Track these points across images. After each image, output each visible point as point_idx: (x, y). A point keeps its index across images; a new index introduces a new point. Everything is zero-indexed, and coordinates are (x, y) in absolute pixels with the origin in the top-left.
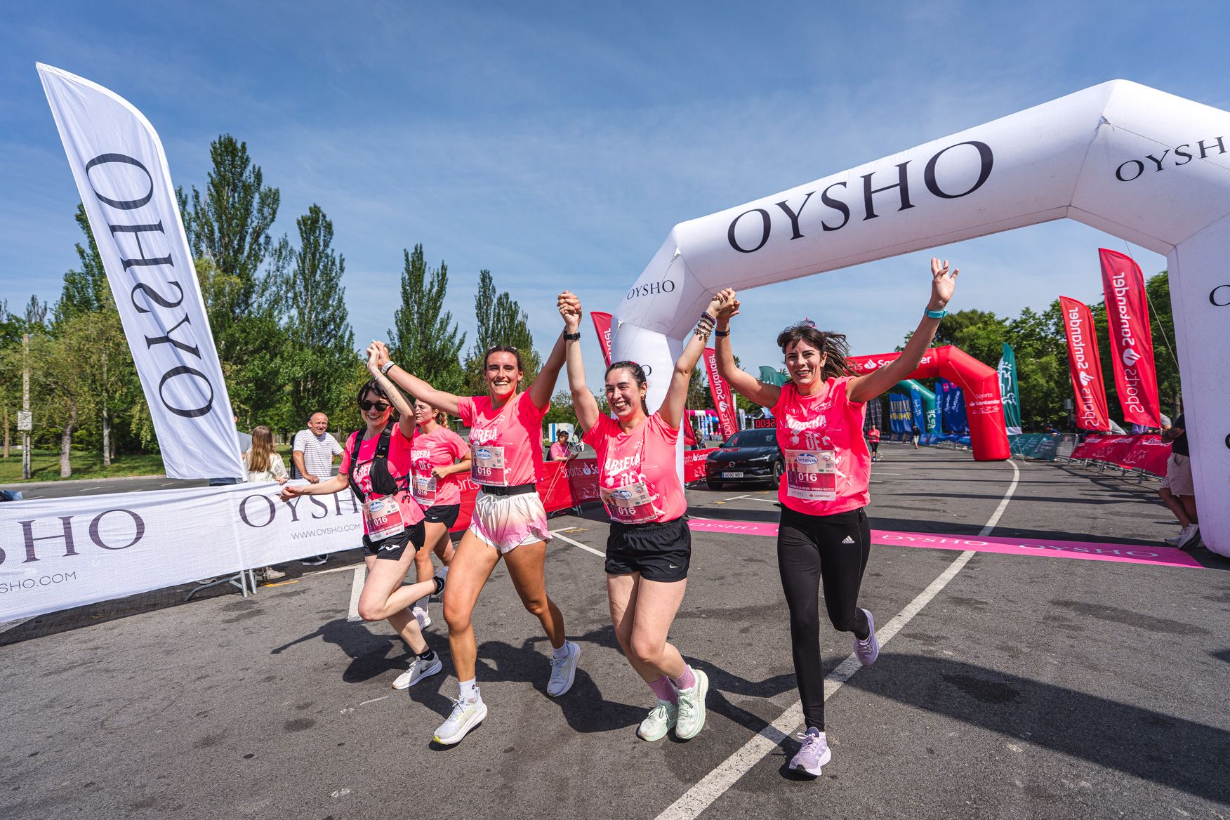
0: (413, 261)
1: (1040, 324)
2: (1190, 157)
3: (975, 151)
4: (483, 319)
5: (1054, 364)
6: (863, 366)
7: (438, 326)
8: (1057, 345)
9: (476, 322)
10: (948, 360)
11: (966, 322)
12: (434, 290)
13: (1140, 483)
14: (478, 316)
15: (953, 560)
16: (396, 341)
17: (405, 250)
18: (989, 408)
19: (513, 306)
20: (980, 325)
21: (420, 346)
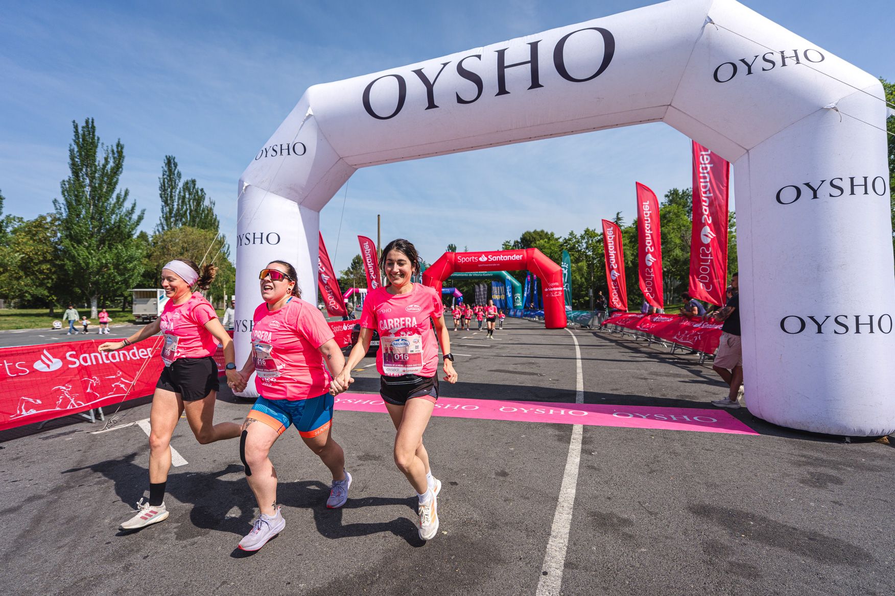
0: (84, 135)
1: (578, 242)
2: (774, 63)
3: (599, 35)
4: (167, 200)
5: (585, 268)
6: (478, 259)
7: (113, 200)
8: (587, 256)
9: (160, 203)
10: (533, 258)
11: (538, 237)
12: (109, 167)
13: (649, 346)
14: (161, 197)
15: (568, 441)
16: (63, 210)
17: (74, 122)
18: (556, 292)
19: (200, 193)
20: (546, 240)
21: (92, 218)
